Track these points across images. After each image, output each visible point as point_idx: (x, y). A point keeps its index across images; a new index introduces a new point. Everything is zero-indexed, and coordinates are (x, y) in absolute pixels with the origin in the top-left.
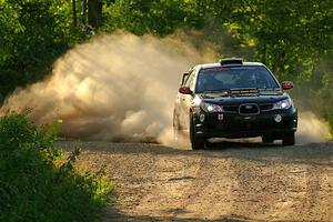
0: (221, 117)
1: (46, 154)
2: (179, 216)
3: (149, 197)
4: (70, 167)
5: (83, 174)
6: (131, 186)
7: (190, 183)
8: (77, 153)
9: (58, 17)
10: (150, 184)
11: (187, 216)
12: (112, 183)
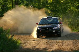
0: (40, 31)
1: (7, 35)
2: (35, 48)
3: (29, 44)
4: (12, 38)
5: (15, 40)
6: (25, 42)
7: (37, 41)
8: (13, 35)
9: (9, 7)
10: (29, 41)
11: (37, 48)
12: (21, 41)
